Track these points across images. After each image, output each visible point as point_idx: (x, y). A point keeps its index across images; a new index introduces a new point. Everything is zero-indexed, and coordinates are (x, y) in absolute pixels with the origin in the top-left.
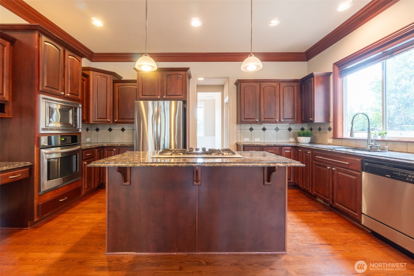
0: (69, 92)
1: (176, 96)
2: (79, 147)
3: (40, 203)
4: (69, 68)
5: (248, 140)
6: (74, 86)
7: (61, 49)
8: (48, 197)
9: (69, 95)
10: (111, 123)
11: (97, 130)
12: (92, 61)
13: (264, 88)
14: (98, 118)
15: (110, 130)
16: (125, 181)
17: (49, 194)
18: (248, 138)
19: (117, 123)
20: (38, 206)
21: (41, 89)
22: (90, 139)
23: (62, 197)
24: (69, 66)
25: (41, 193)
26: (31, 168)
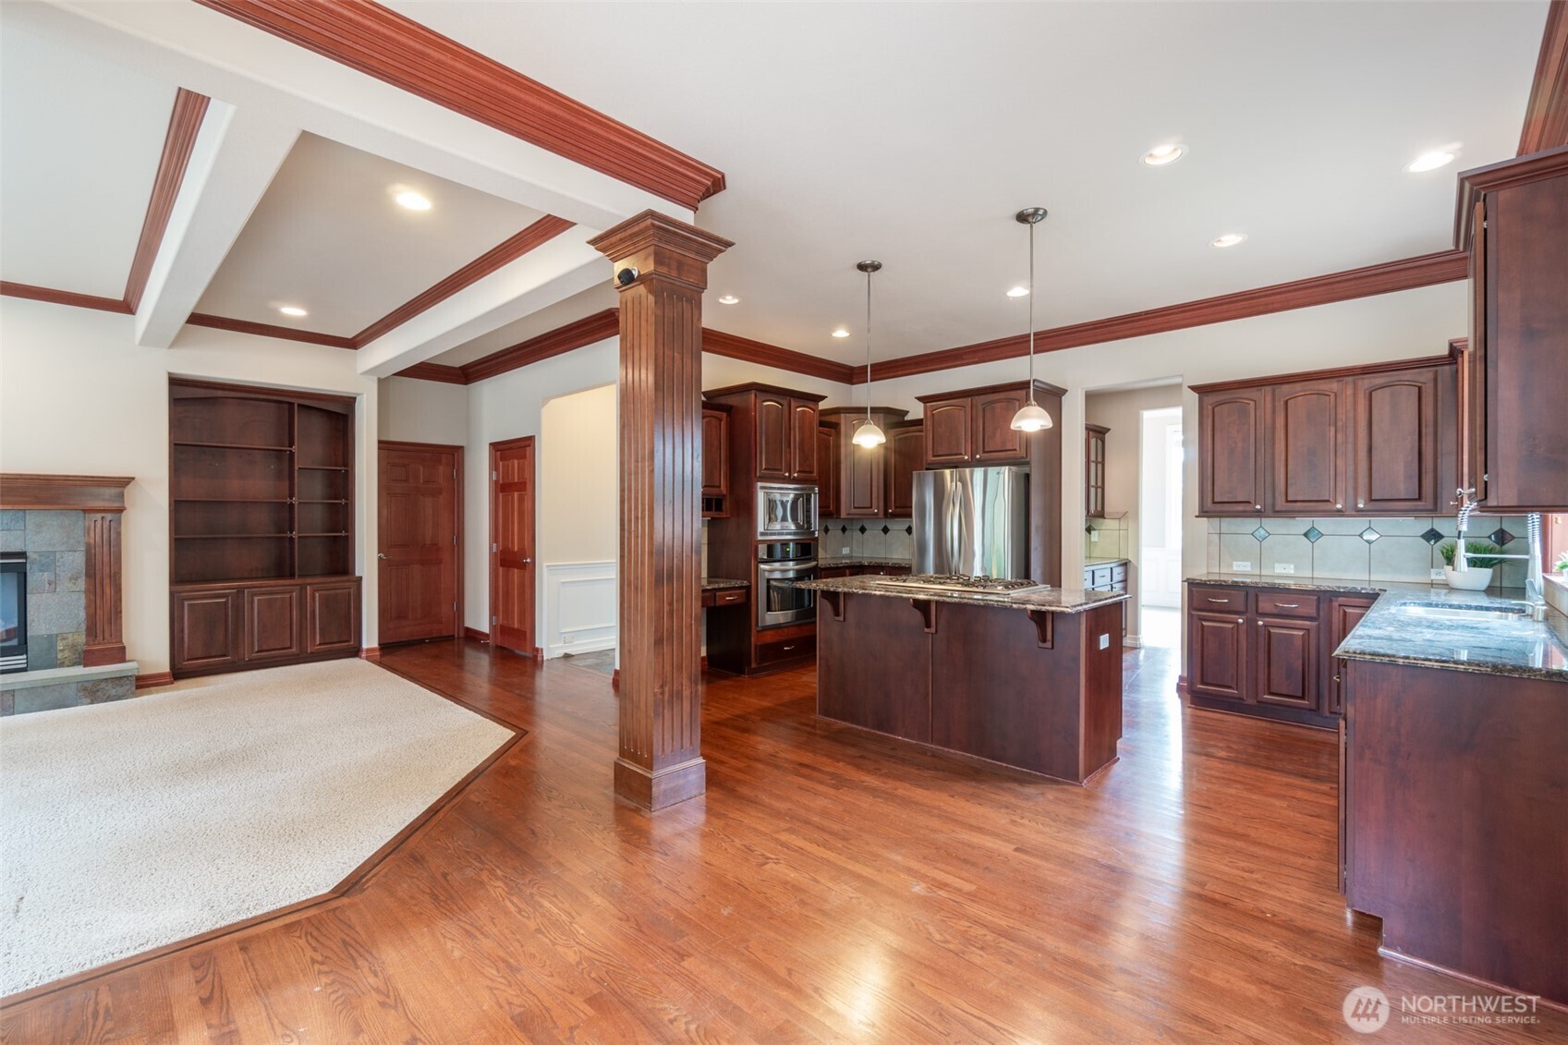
0: (797, 470)
1: (1004, 453)
2: (814, 563)
3: (759, 644)
4: (797, 429)
5: (1249, 569)
6: (805, 458)
7: (785, 402)
8: (769, 638)
9: (796, 475)
10: (881, 514)
11: (863, 530)
12: (852, 384)
13: (1286, 403)
14: (855, 508)
15: (886, 530)
16: (837, 614)
17: (769, 632)
18: (1249, 564)
19: (894, 516)
20: (756, 645)
21: (758, 475)
22: (848, 548)
23: (787, 643)
24: (797, 424)
25: (759, 629)
26: (748, 588)
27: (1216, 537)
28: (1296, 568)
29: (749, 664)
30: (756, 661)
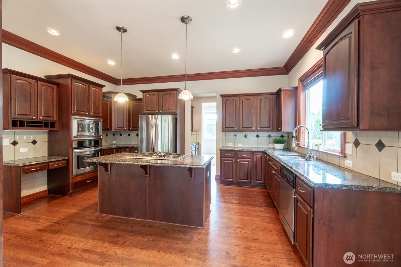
0: (93, 112)
1: (169, 111)
2: (100, 148)
3: (73, 182)
4: (93, 97)
5: (232, 145)
6: (96, 108)
7: (87, 85)
8: (79, 179)
9: (92, 114)
10: (128, 130)
11: (121, 135)
12: (117, 85)
13: (242, 101)
14: (117, 127)
15: (129, 135)
16: (107, 171)
17: (79, 177)
18: (232, 144)
19: (132, 130)
20: (72, 183)
21: (72, 113)
22: (116, 141)
23: (88, 180)
24: (93, 95)
25: (73, 176)
26: (68, 160)
27: (224, 137)
28: (242, 145)
29: (69, 191)
30: (72, 189)
